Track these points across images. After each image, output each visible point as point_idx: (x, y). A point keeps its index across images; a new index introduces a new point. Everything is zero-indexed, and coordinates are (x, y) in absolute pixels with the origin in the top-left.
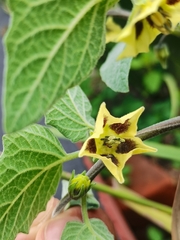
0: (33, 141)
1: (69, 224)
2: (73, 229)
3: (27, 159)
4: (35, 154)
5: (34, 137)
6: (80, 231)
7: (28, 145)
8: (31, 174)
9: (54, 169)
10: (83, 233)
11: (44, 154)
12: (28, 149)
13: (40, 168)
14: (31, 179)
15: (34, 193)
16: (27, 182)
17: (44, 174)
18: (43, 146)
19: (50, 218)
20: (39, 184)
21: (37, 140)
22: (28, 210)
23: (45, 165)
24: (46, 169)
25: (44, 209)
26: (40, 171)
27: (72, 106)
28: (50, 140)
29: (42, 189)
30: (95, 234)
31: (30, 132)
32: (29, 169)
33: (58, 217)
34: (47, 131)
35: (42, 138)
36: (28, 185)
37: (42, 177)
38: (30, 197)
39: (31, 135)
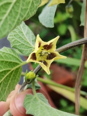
0: (5, 56)
1: (27, 96)
2: (29, 98)
3: (2, 65)
4: (7, 62)
5: (5, 54)
6: (32, 100)
7: (3, 58)
8: (5, 72)
9: (17, 69)
10: (34, 100)
11: (11, 62)
12: (2, 60)
13: (10, 69)
14: (5, 74)
15: (8, 81)
16: (3, 76)
17: (12, 72)
18: (11, 58)
19: (17, 93)
20: (10, 77)
21: (7, 55)
22: (5, 90)
23: (12, 67)
24: (13, 69)
25: (14, 89)
26: (10, 70)
27: (25, 38)
28: (14, 55)
29: (12, 79)
30: (40, 101)
31: (3, 51)
32: (4, 70)
33: (21, 93)
34: (12, 50)
35: (10, 54)
36: (4, 78)
37: (11, 73)
38: (6, 83)
39: (4, 53)
